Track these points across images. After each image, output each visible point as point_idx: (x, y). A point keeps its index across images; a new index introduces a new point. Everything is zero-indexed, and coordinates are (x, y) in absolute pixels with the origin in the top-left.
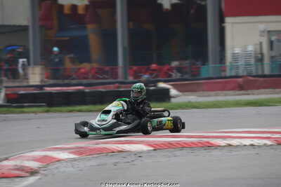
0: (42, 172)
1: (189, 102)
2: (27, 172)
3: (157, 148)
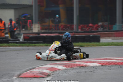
0: (52, 75)
1: (113, 42)
2: (45, 75)
3: (103, 64)
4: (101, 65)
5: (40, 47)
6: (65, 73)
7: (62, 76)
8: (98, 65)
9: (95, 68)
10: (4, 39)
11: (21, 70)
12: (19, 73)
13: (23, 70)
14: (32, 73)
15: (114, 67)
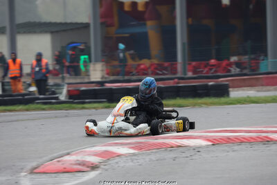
0: (102, 167)
1: (248, 97)
2: (88, 167)
3: (216, 142)
4: (210, 143)
5: (94, 110)
6: (132, 161)
7: (123, 167)
8: (204, 143)
9: (197, 149)
10: (26, 97)
11: (41, 158)
12: (34, 164)
13: (45, 159)
14: (61, 163)
15: (236, 148)
